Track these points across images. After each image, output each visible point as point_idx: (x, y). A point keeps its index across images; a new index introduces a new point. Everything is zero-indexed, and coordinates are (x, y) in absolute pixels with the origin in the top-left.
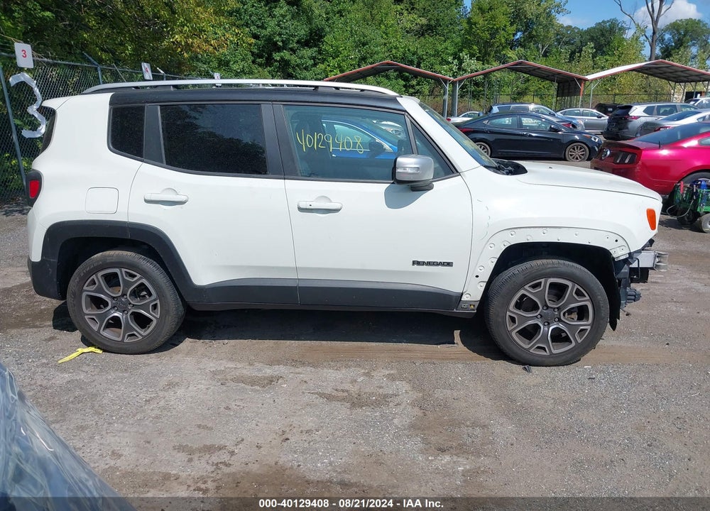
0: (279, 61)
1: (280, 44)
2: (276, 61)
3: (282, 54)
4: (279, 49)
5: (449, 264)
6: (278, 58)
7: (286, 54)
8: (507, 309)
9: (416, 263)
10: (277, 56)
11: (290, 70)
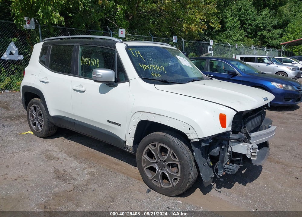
0: (260, 36)
1: (262, 28)
2: (259, 35)
3: (262, 32)
4: (261, 30)
5: (119, 125)
6: (260, 34)
7: (264, 33)
8: (142, 155)
9: (108, 121)
10: (259, 33)
11: (266, 40)
